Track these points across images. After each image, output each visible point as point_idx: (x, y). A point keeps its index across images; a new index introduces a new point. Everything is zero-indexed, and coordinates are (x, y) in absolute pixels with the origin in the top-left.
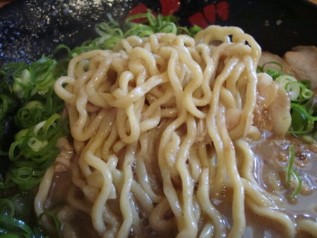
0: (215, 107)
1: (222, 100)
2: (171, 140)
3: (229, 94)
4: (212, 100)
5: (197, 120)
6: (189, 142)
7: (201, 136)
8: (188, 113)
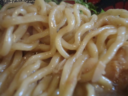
4: (78, 47)
5: (62, 58)
7: (57, 69)
8: (57, 51)
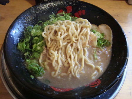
0: (79, 40)
1: (81, 38)
2: (69, 47)
3: (83, 37)
4: (79, 38)
5: (75, 43)
6: (73, 48)
7: (76, 47)
8: (73, 41)
